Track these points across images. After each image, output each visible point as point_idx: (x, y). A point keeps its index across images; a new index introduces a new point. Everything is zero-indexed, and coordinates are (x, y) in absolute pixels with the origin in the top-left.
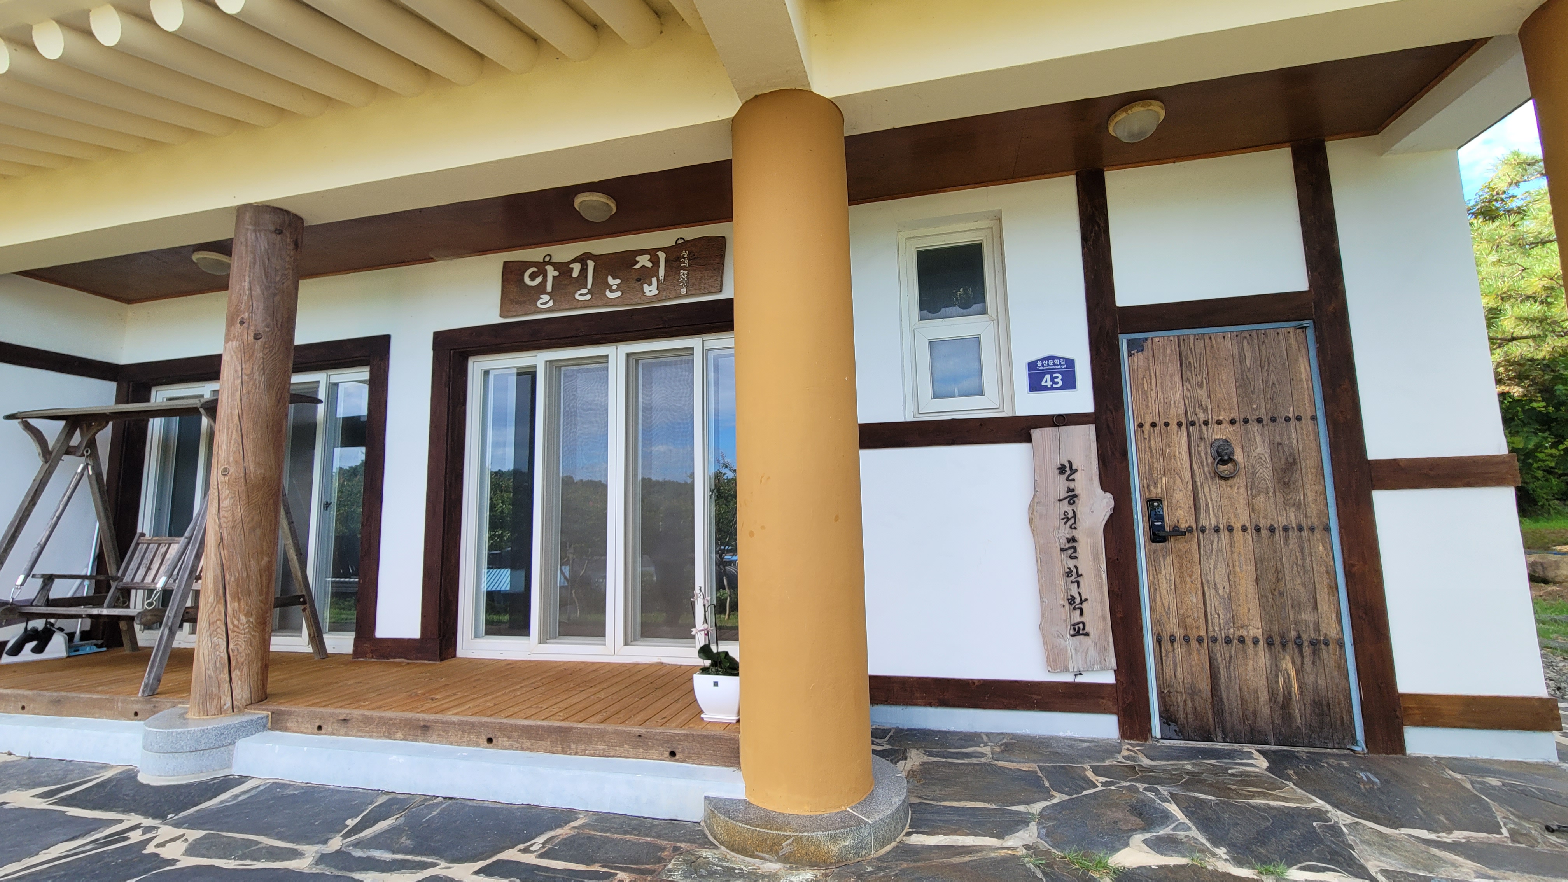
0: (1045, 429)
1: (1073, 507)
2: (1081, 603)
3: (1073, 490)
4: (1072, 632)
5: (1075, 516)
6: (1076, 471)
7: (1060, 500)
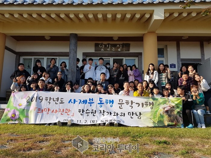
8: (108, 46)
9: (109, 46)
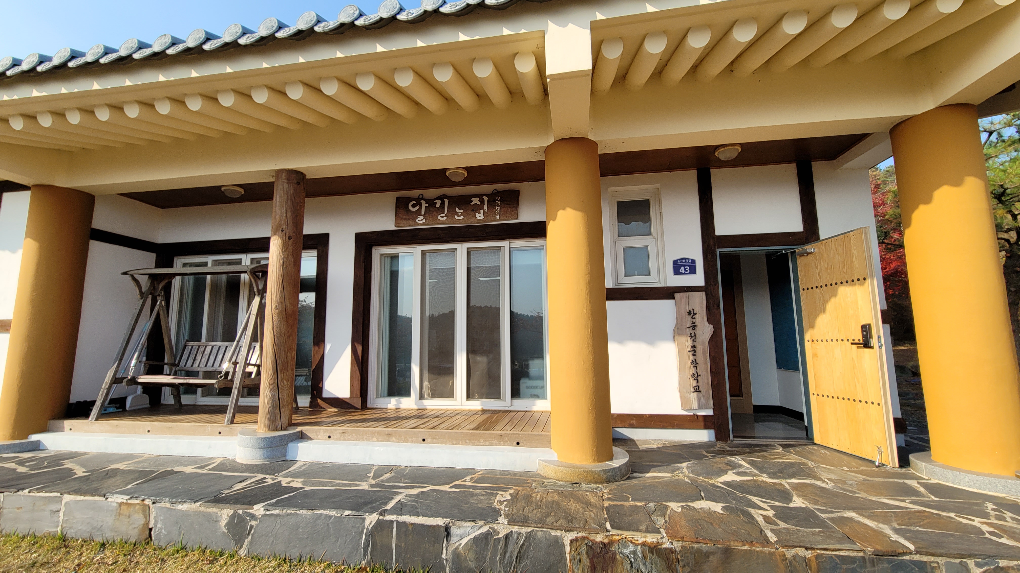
0: (681, 293)
1: (694, 331)
2: (698, 376)
3: (694, 323)
4: (693, 391)
5: (695, 336)
6: (696, 314)
7: (688, 328)
8: (438, 203)
9: (443, 204)
